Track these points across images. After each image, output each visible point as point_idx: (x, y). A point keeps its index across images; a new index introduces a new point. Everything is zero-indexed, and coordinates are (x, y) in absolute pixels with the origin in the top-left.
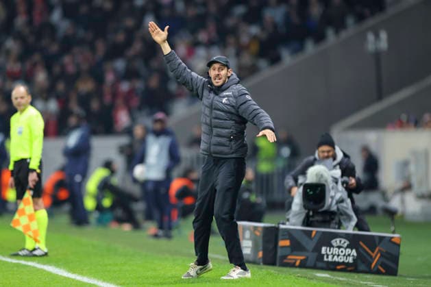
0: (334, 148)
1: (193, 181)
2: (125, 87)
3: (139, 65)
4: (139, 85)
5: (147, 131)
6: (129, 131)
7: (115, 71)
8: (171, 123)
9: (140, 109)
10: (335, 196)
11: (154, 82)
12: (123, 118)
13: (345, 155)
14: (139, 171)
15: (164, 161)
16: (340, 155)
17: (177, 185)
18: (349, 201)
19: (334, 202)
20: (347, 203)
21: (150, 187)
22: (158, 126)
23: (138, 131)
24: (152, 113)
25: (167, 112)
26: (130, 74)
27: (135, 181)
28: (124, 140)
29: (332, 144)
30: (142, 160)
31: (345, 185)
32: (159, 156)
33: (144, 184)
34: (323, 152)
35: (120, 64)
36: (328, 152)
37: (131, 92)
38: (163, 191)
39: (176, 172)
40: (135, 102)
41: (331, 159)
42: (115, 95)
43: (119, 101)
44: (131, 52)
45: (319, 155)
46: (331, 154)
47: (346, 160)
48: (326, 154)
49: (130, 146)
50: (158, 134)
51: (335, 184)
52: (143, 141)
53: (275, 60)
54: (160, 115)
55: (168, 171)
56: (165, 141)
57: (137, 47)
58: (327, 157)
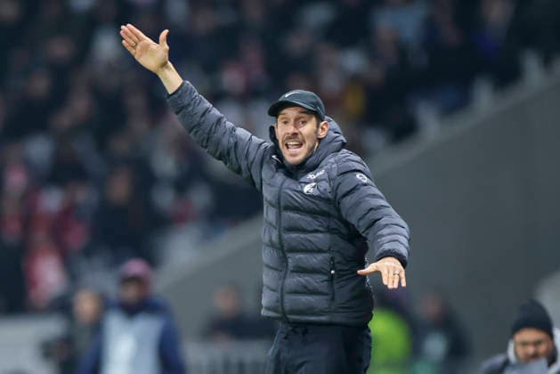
0: (551, 336)
2: (52, 201)
3: (83, 148)
4: (85, 196)
5: (106, 305)
6: (63, 306)
7: (28, 165)
8: (162, 284)
9: (88, 252)
11: (120, 188)
12: (49, 275)
23: (86, 305)
24: (117, 261)
25: (152, 260)
26: (63, 172)
28: (50, 328)
34: (525, 344)
35: (39, 149)
36: (537, 343)
37: (68, 213)
40: (78, 236)
41: (543, 362)
42: (29, 219)
43: (40, 237)
44: (65, 119)
45: (516, 353)
46: (542, 348)
48: (531, 350)
49: (67, 341)
50: (132, 310)
53: (404, 130)
54: (135, 267)
57: (80, 105)
58: (535, 356)
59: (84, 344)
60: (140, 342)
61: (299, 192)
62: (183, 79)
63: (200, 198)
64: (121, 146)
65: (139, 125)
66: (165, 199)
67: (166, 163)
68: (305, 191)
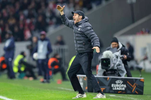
0: (118, 43)
1: (58, 59)
2: (28, 21)
3: (34, 12)
4: (34, 20)
5: (38, 39)
6: (31, 39)
7: (24, 15)
8: (48, 35)
9: (35, 30)
11: (40, 19)
12: (28, 34)
13: (123, 46)
14: (35, 56)
15: (45, 51)
16: (121, 46)
17: (51, 61)
18: (123, 65)
19: (116, 66)
20: (122, 66)
21: (40, 62)
22: (42, 37)
23: (35, 39)
24: (40, 31)
25: (46, 31)
26: (30, 16)
27: (34, 60)
28: (28, 43)
29: (117, 41)
30: (36, 51)
31: (122, 58)
32: (43, 49)
33: (38, 61)
34: (113, 45)
35: (26, 12)
36: (115, 45)
37: (31, 24)
38: (45, 63)
39: (51, 55)
40: (33, 27)
42: (24, 25)
43: (26, 27)
44: (30, 7)
46: (116, 46)
47: (123, 48)
48: (114, 46)
49: (31, 45)
50: (43, 40)
51: (116, 58)
52: (37, 43)
54: (43, 32)
55: (47, 55)
56: (46, 43)
57: (33, 5)
58: (115, 47)
59: (34, 46)
60: (44, 46)
61: (78, 30)
63: (54, 20)
64: (40, 11)
65: (43, 8)
66: (48, 21)
67: (48, 14)
68: (79, 30)
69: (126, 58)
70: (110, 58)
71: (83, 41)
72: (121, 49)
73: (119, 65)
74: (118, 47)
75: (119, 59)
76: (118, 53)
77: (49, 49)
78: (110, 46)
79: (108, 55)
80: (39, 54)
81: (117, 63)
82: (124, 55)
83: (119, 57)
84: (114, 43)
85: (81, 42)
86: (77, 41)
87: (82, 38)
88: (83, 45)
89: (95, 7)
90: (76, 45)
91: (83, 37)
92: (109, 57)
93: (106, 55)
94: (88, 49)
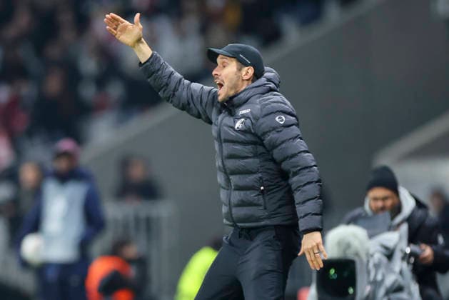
0: (396, 192)
1: (130, 261)
2: (1, 95)
3: (25, 53)
4: (27, 90)
5: (44, 174)
8: (86, 157)
9: (30, 134)
10: (383, 281)
11: (54, 84)
13: (419, 204)
14: (32, 247)
15: (76, 228)
16: (408, 205)
17: (100, 269)
18: (415, 288)
19: (382, 292)
20: (410, 294)
21: (52, 275)
22: (62, 165)
23: (29, 174)
24: (53, 139)
25: (79, 139)
27: (25, 264)
29: (392, 186)
30: (35, 226)
31: (412, 260)
32: (66, 218)
33: (41, 270)
34: (376, 199)
36: (384, 199)
37: (14, 104)
46: (389, 203)
47: (420, 213)
48: (380, 204)
50: (64, 178)
51: (385, 260)
52: (38, 192)
54: (66, 145)
55: (84, 246)
56: (76, 191)
57: (22, 21)
58: (383, 209)
61: (233, 128)
62: (152, 50)
63: (116, 90)
64: (54, 52)
65: (68, 35)
66: (88, 92)
67: (89, 65)
68: (236, 127)
69: (431, 258)
70: (356, 259)
71: (260, 175)
72: (409, 220)
73: (399, 289)
74: (397, 209)
75: (399, 264)
76: (396, 238)
77: (92, 218)
78: (362, 204)
79: (348, 246)
80: (49, 241)
81: (390, 280)
82: (423, 246)
83: (398, 256)
84: (379, 192)
85: (249, 180)
86: (231, 177)
87: (253, 163)
88: (257, 193)
89: (293, 33)
90: (223, 195)
91: (256, 155)
92: (350, 255)
93: (339, 244)
94: (279, 210)
